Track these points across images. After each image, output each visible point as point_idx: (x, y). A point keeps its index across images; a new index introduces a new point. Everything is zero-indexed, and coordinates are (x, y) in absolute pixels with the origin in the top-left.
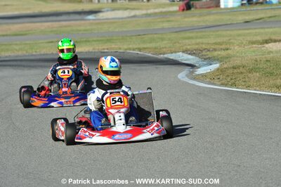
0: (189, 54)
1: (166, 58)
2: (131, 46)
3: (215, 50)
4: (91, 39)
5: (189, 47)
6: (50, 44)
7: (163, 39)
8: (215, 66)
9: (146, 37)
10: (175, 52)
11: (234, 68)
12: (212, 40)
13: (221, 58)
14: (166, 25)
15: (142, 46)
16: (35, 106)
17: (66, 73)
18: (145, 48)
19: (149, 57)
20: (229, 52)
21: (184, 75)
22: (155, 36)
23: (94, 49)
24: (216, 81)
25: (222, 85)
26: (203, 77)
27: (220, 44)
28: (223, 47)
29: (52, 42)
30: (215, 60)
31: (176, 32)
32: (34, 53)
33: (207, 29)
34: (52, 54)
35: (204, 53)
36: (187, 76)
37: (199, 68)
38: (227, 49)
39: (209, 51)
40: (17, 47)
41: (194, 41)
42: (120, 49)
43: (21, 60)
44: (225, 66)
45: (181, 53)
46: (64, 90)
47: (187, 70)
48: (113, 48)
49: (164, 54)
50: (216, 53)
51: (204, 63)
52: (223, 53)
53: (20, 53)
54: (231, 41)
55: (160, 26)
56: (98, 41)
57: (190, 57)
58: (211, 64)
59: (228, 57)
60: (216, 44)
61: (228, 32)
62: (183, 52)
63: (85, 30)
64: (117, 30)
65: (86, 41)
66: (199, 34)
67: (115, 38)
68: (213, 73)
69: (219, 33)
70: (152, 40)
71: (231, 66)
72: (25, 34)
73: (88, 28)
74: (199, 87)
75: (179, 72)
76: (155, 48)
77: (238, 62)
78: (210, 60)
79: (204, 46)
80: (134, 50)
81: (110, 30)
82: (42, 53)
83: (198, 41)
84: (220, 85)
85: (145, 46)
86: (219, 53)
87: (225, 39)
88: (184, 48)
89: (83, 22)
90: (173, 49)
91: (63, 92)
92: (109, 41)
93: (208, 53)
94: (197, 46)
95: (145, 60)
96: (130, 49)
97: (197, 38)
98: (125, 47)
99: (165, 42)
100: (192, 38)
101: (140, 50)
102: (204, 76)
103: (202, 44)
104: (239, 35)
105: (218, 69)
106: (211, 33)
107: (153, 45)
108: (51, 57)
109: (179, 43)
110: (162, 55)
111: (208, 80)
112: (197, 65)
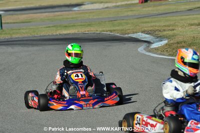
0: (146, 34)
1: (130, 37)
2: (104, 29)
3: (164, 30)
4: (76, 24)
5: (146, 29)
6: (48, 28)
7: (127, 24)
8: (165, 42)
9: (116, 22)
10: (136, 33)
11: (178, 43)
12: (162, 24)
13: (169, 36)
14: (130, 13)
15: (112, 28)
17: (80, 77)
18: (114, 30)
19: (118, 36)
20: (175, 31)
21: (142, 49)
22: (122, 21)
23: (78, 31)
24: (165, 53)
25: (170, 55)
27: (168, 26)
28: (171, 28)
30: (164, 38)
31: (138, 18)
32: (36, 35)
33: (159, 16)
34: (49, 35)
35: (157, 33)
36: (145, 49)
37: (152, 43)
38: (173, 30)
39: (160, 31)
40: (24, 31)
41: (149, 25)
42: (97, 31)
44: (172, 42)
45: (140, 34)
46: (82, 93)
47: (145, 45)
48: (92, 30)
50: (165, 33)
51: (157, 40)
52: (170, 33)
53: (26, 35)
54: (176, 24)
55: (126, 14)
56: (81, 25)
57: (147, 36)
58: (162, 41)
59: (174, 35)
60: (165, 26)
61: (174, 18)
62: (142, 32)
63: (72, 18)
64: (95, 17)
65: (73, 26)
66: (154, 20)
67: (93, 23)
68: (163, 47)
69: (167, 18)
70: (120, 24)
71: (176, 42)
73: (74, 16)
74: (153, 57)
75: (139, 47)
76: (122, 30)
77: (180, 39)
78: (160, 38)
79: (157, 28)
80: (107, 31)
81: (90, 17)
82: (42, 35)
83: (153, 24)
84: (168, 56)
85: (115, 29)
86: (168, 32)
87: (172, 23)
88: (143, 29)
89: (71, 12)
90: (135, 31)
91: (82, 95)
92: (89, 25)
93: (160, 33)
94: (152, 28)
95: (115, 38)
96: (104, 31)
97: (151, 22)
98: (101, 29)
100: (148, 22)
101: (111, 31)
102: (156, 49)
103: (156, 26)
104: (182, 20)
105: (166, 44)
106: (162, 19)
107: (120, 28)
108: (48, 37)
109: (139, 26)
110: (127, 35)
111: (159, 52)
112: (152, 41)
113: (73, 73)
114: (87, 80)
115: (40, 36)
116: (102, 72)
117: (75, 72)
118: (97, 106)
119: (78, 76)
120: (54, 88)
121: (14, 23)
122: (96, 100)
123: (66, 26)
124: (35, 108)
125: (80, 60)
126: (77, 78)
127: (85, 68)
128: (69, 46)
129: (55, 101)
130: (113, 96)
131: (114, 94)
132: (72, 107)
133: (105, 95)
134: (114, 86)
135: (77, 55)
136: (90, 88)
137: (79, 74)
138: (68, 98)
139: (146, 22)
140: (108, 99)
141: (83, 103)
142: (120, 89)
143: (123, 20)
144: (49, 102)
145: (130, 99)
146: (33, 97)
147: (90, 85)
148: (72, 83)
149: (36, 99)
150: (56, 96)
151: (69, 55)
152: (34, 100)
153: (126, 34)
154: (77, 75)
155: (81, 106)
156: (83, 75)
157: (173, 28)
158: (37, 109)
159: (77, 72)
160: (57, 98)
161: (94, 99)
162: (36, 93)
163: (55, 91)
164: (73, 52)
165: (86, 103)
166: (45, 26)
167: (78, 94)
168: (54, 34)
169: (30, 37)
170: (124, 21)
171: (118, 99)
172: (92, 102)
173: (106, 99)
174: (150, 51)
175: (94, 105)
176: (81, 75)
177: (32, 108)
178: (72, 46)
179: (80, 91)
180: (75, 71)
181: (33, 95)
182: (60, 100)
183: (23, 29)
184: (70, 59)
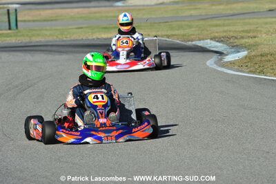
0: (217, 41)
1: (195, 45)
3: (242, 37)
5: (216, 35)
6: (80, 30)
7: (190, 27)
8: (243, 54)
10: (203, 39)
11: (262, 55)
12: (240, 28)
13: (249, 45)
14: (194, 12)
15: (169, 33)
16: (61, 142)
17: (100, 99)
18: (173, 35)
19: (178, 44)
20: (257, 39)
21: (213, 63)
22: (183, 23)
24: (244, 69)
25: (251, 72)
26: (231, 65)
27: (248, 32)
28: (251, 34)
29: (82, 28)
30: (242, 47)
32: (65, 39)
34: (82, 39)
35: (232, 40)
36: (216, 63)
37: (227, 55)
38: (255, 37)
39: (236, 38)
40: (48, 33)
41: (221, 29)
43: (52, 46)
44: (253, 53)
45: (209, 41)
46: (102, 120)
47: (215, 57)
49: (192, 41)
50: (243, 41)
51: (233, 50)
52: (251, 41)
53: (50, 39)
54: (258, 29)
57: (218, 44)
58: (239, 52)
59: (256, 45)
60: (243, 31)
61: (255, 20)
62: (211, 39)
66: (226, 22)
67: (143, 25)
68: (241, 60)
69: (247, 21)
70: (180, 27)
71: (259, 54)
72: (56, 20)
74: (228, 74)
75: (208, 60)
76: (183, 35)
77: (265, 50)
78: (237, 48)
79: (231, 34)
80: (162, 37)
82: (72, 38)
83: (226, 28)
84: (248, 73)
85: (174, 33)
86: (247, 40)
87: (252, 27)
88: (213, 35)
89: (112, 8)
90: (201, 37)
91: (101, 124)
93: (236, 40)
94: (225, 34)
95: (176, 47)
97: (224, 25)
99: (193, 29)
100: (219, 25)
101: (168, 36)
102: (231, 63)
103: (230, 31)
104: (266, 23)
105: (246, 57)
106: (238, 21)
107: (181, 32)
108: (81, 43)
109: (207, 31)
110: (190, 43)
111: (236, 67)
112: (225, 52)
113: (90, 93)
114: (109, 104)
115: (71, 40)
116: (131, 94)
117: (94, 92)
118: (121, 140)
119: (98, 98)
120: (65, 113)
121: (34, 21)
122: (121, 131)
123: (106, 28)
124: (38, 140)
125: (103, 76)
126: (95, 100)
127: (108, 87)
128: (89, 56)
129: (64, 131)
130: (144, 126)
131: (146, 123)
132: (88, 140)
133: (133, 124)
134: (147, 113)
135: (98, 68)
136: (112, 115)
137: (99, 96)
138: (82, 128)
139: (216, 26)
140: (136, 129)
141: (102, 135)
142: (154, 117)
143: (184, 21)
144: (57, 132)
145: (167, 131)
146: (36, 124)
147: (113, 110)
148: (89, 107)
149: (39, 128)
150: (66, 125)
151: (88, 68)
152: (36, 129)
153: (189, 41)
154: (97, 96)
155: (100, 139)
156: (105, 96)
157: (255, 34)
158: (41, 141)
159: (96, 92)
160: (68, 127)
161: (117, 130)
162: (40, 119)
163: (65, 118)
164: (94, 64)
165: (106, 135)
166: (77, 26)
167: (96, 123)
168: (90, 38)
169: (56, 41)
170: (186, 23)
171: (151, 131)
172: (115, 134)
173: (134, 130)
174: (223, 66)
175: (118, 137)
176: (102, 96)
177: (34, 139)
178: (93, 56)
179: (99, 118)
180: (94, 90)
181: (36, 121)
182: (71, 130)
183: (46, 30)
184: (89, 74)
